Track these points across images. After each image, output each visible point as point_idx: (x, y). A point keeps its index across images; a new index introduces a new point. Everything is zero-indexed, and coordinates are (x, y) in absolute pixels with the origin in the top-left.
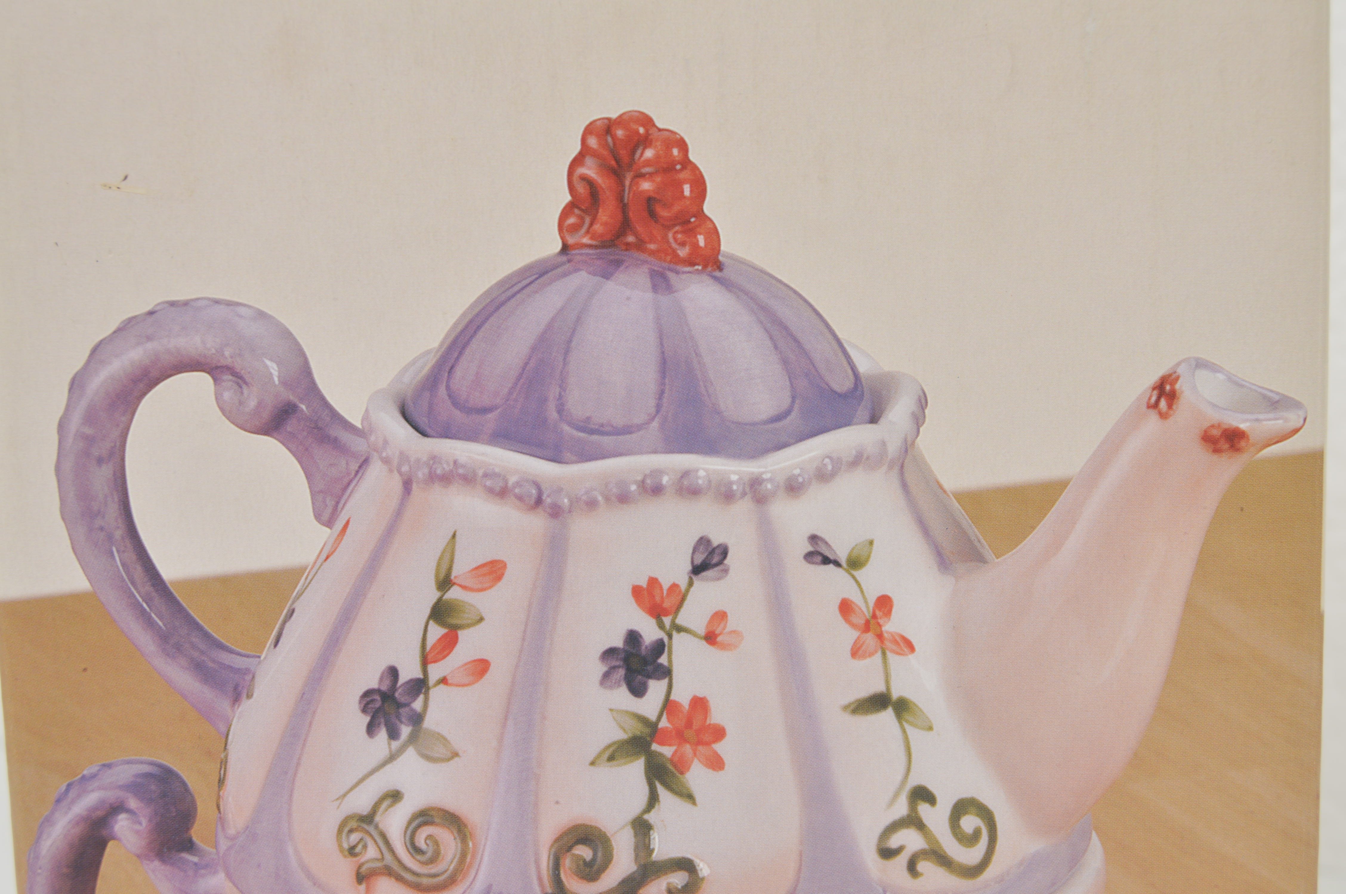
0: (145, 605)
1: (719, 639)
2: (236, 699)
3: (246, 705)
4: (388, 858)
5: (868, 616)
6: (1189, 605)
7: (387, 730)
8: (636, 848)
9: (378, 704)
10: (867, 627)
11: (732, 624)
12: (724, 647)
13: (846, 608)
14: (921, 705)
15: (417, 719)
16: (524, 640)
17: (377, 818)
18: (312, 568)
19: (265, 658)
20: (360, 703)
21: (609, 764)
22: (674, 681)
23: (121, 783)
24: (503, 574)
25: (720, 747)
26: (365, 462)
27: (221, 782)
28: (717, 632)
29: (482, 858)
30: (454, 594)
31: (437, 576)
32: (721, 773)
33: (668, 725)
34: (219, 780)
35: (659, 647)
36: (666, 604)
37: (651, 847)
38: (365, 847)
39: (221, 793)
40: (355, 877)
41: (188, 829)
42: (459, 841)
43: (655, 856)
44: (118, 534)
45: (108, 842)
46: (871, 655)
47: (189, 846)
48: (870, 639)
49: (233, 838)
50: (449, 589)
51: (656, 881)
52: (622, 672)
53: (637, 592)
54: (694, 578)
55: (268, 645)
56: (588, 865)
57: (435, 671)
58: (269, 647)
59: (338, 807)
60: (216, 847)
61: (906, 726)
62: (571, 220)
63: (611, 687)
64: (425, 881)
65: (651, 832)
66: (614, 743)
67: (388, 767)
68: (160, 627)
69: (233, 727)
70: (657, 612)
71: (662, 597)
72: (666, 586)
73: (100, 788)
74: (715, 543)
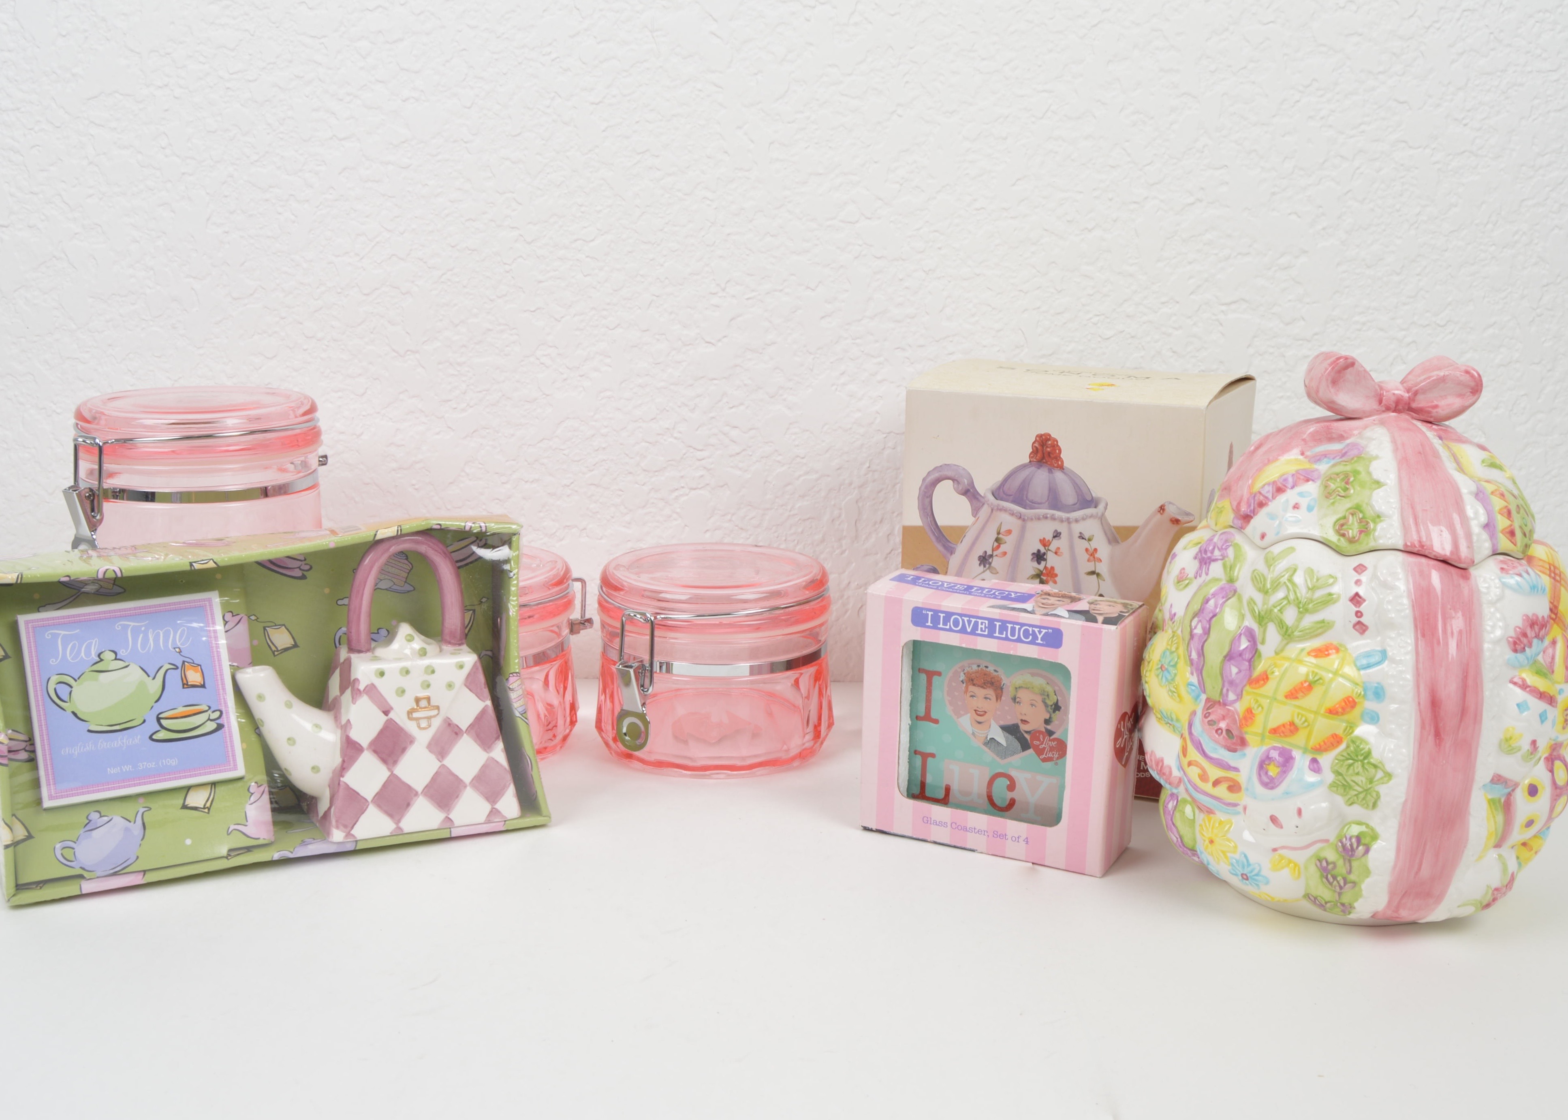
0: (934, 530)
2: (951, 554)
3: (953, 556)
5: (1092, 552)
7: (983, 565)
9: (982, 559)
10: (1091, 555)
11: (1061, 550)
12: (1059, 555)
13: (1087, 550)
14: (1103, 575)
15: (990, 564)
16: (1015, 548)
18: (970, 526)
19: (958, 545)
20: (978, 558)
21: (1031, 579)
22: (1047, 562)
23: (925, 570)
24: (1011, 533)
25: (1056, 579)
26: (983, 504)
28: (1057, 552)
30: (1000, 536)
31: (997, 531)
33: (1045, 572)
35: (1044, 554)
36: (1047, 544)
44: (930, 514)
46: (1092, 561)
48: (1092, 558)
50: (999, 534)
52: (1036, 559)
53: (1040, 540)
54: (1053, 539)
55: (959, 543)
57: (995, 553)
61: (1099, 579)
62: (1032, 455)
63: (1033, 562)
66: (1033, 574)
67: (983, 574)
68: (937, 536)
70: (1044, 546)
71: (1046, 542)
72: (1047, 540)
74: (1059, 531)
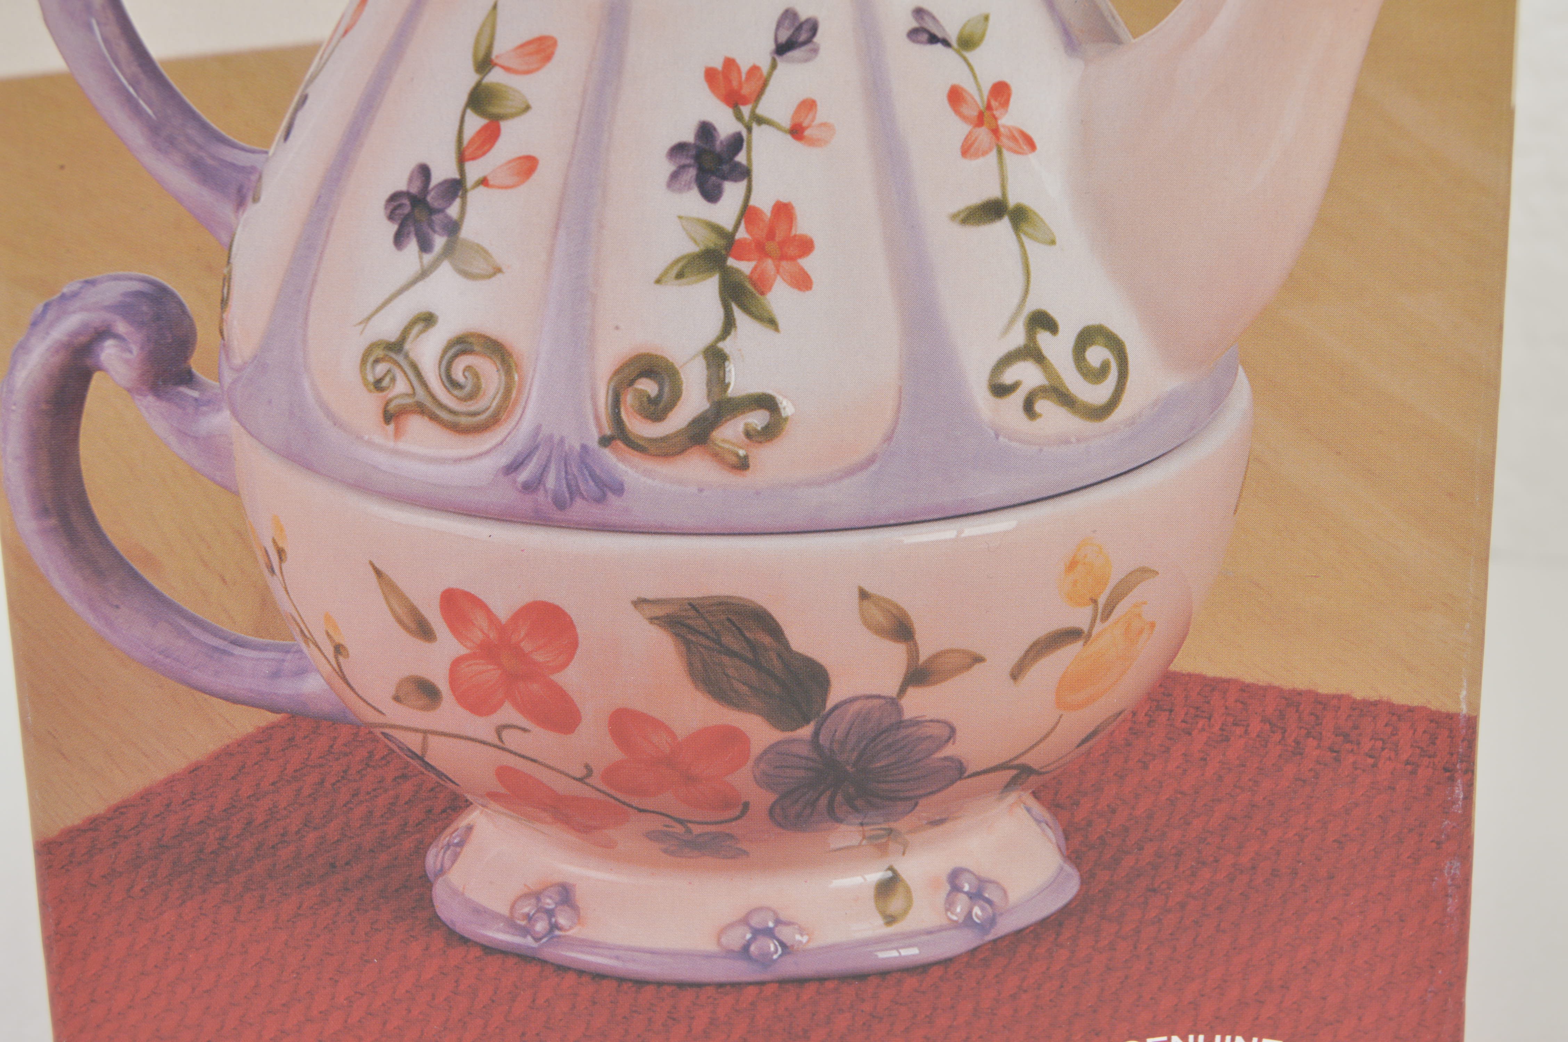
0: (131, 90)
1: (807, 133)
2: (240, 203)
3: (252, 210)
4: (420, 392)
5: (982, 106)
6: (1358, 97)
7: (418, 241)
8: (709, 382)
9: (407, 210)
10: (980, 121)
11: (822, 114)
12: (813, 142)
13: (955, 96)
14: (1042, 215)
15: (453, 228)
16: (577, 132)
17: (407, 346)
18: (328, 45)
19: (274, 154)
20: (386, 208)
21: (677, 282)
22: (754, 183)
23: (106, 303)
24: (553, 53)
25: (806, 263)
27: (224, 302)
28: (805, 125)
29: (529, 394)
30: (495, 77)
31: (475, 55)
32: (808, 293)
33: (747, 236)
34: (222, 300)
35: (737, 143)
36: (746, 91)
37: (727, 381)
38: (393, 380)
39: (224, 316)
40: (381, 415)
41: (186, 358)
42: (502, 373)
43: (731, 392)
44: (98, 3)
45: (94, 373)
46: (985, 153)
47: (188, 378)
48: (983, 134)
49: (239, 370)
50: (490, 71)
51: (732, 421)
52: (692, 172)
53: (710, 75)
54: (778, 59)
55: (277, 138)
56: (654, 401)
57: (474, 171)
58: (279, 141)
59: (362, 332)
60: (219, 380)
61: (1024, 239)
63: (680, 191)
64: (464, 420)
65: (727, 363)
66: (683, 257)
67: (420, 285)
68: (149, 116)
69: (237, 237)
70: (734, 99)
71: (740, 82)
72: (744, 68)
73: (82, 309)
74: (803, 17)
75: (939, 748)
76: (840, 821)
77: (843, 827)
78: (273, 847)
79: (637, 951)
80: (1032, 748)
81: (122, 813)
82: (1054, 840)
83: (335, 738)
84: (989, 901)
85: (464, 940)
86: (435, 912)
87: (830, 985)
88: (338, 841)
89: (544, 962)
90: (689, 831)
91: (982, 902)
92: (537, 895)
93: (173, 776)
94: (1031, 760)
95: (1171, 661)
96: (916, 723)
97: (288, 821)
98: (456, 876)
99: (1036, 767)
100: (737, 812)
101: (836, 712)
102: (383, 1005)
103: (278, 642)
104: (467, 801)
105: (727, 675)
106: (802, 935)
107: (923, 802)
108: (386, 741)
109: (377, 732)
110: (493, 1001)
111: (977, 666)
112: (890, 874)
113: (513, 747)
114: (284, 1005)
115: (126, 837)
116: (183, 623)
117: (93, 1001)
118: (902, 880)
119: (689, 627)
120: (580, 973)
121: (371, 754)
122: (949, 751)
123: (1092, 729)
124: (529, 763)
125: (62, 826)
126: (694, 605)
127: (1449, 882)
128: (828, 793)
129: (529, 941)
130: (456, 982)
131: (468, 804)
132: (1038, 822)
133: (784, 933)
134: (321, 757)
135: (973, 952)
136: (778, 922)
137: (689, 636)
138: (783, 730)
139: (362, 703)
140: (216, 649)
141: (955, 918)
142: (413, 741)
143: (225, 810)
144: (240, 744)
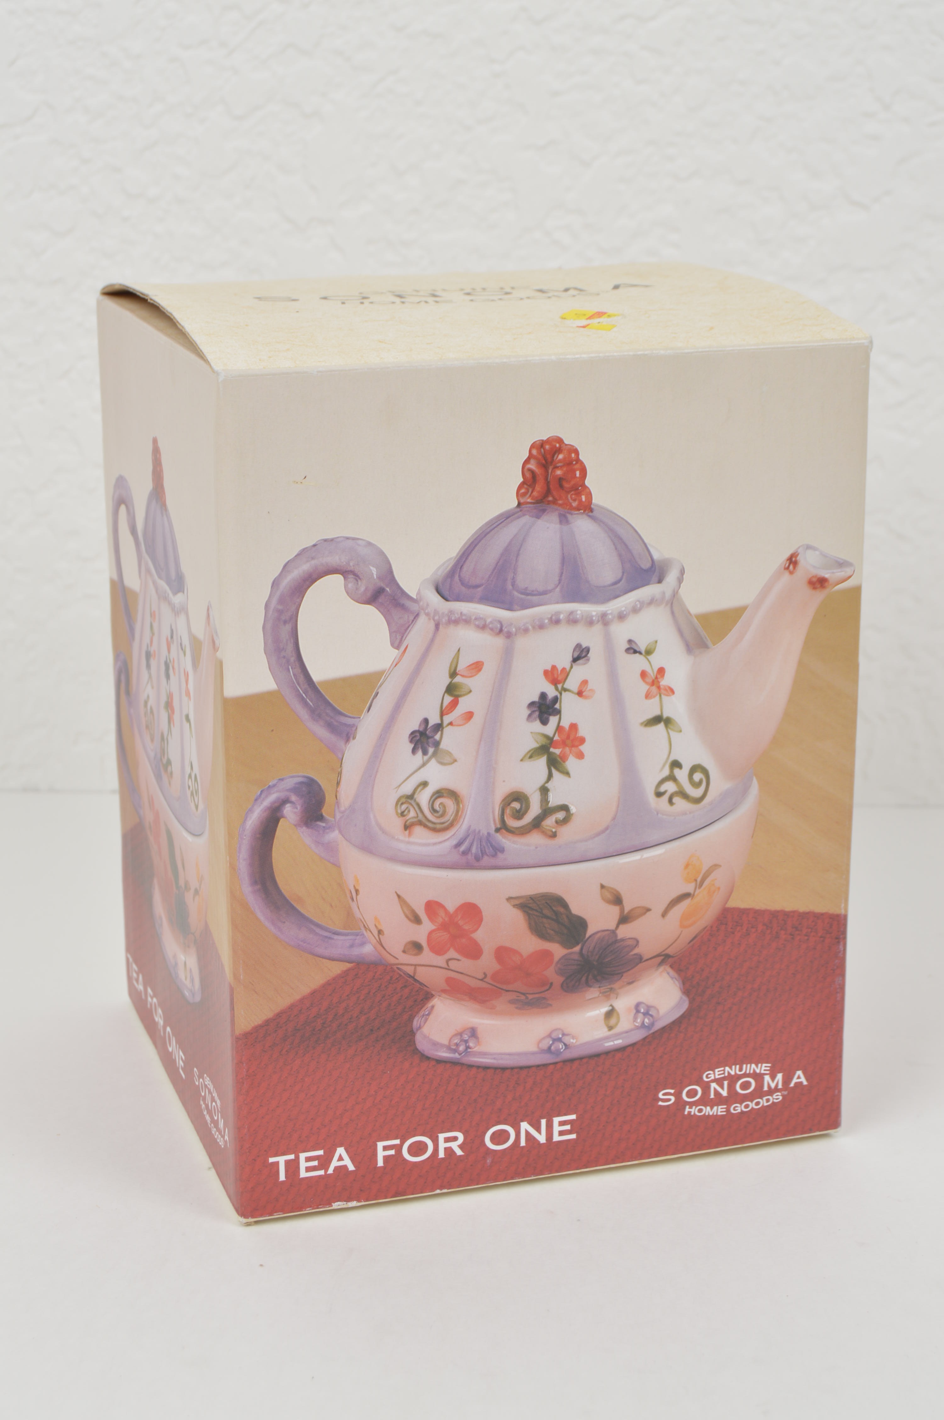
0: (304, 695)
1: (584, 694)
2: (347, 740)
3: (352, 743)
4: (420, 816)
5: (654, 677)
6: (801, 663)
7: (422, 751)
8: (541, 801)
9: (418, 738)
10: (653, 684)
11: (590, 686)
12: (586, 697)
13: (643, 674)
14: (676, 720)
15: (437, 744)
16: (491, 700)
17: (416, 796)
18: (388, 671)
19: (363, 718)
20: (409, 737)
21: (530, 760)
22: (562, 716)
23: (288, 788)
24: (482, 668)
25: (582, 748)
26: (417, 615)
27: (338, 784)
28: (583, 690)
29: (466, 813)
30: (458, 679)
31: (450, 671)
32: (583, 760)
33: (558, 738)
34: (337, 783)
35: (556, 700)
36: (560, 678)
37: (549, 800)
38: (409, 811)
39: (338, 789)
40: (403, 827)
41: (321, 809)
42: (455, 805)
43: (550, 805)
44: (292, 659)
45: (280, 819)
46: (655, 697)
47: (321, 818)
48: (654, 689)
49: (343, 812)
50: (456, 677)
51: (550, 817)
52: (537, 713)
53: (546, 673)
54: (573, 664)
55: (364, 711)
56: (518, 811)
57: (447, 719)
58: (365, 712)
59: (396, 792)
60: (334, 818)
61: (670, 731)
62: (523, 491)
63: (532, 721)
64: (438, 826)
65: (549, 793)
66: (532, 749)
67: (422, 769)
68: (311, 706)
69: (345, 755)
70: (555, 682)
71: (558, 675)
72: (560, 668)
73: (277, 791)
74: (584, 646)
75: (632, 950)
76: (590, 987)
77: (592, 989)
78: (346, 1025)
79: (503, 1054)
80: (670, 946)
81: (280, 1016)
82: (678, 985)
83: (376, 972)
84: (651, 1016)
85: (428, 1058)
86: (416, 1047)
87: (585, 1061)
88: (375, 1019)
89: (462, 1064)
90: (527, 998)
91: (648, 1016)
92: (460, 1034)
93: (304, 997)
94: (670, 951)
95: (726, 903)
96: (622, 940)
97: (353, 1012)
98: (425, 1030)
99: (671, 954)
100: (547, 987)
101: (590, 939)
102: (391, 1092)
103: (353, 931)
104: (432, 994)
105: (545, 927)
106: (573, 1039)
107: (625, 974)
108: (398, 971)
109: (395, 967)
110: (440, 1085)
111: (648, 913)
112: (611, 1008)
113: (453, 968)
114: (346, 1098)
115: (281, 1027)
116: (312, 927)
117: (261, 1106)
118: (615, 1010)
119: (530, 908)
120: (478, 1067)
121: (391, 977)
122: (636, 951)
123: (694, 936)
124: (460, 975)
125: (253, 1025)
126: (532, 898)
127: (838, 987)
128: (586, 975)
129: (457, 1055)
130: (424, 1078)
131: (433, 996)
132: (672, 978)
133: (567, 1040)
134: (369, 981)
135: (644, 1039)
136: (564, 1035)
137: (530, 912)
138: (568, 949)
139: (388, 955)
140: (326, 937)
141: (637, 1024)
142: (410, 970)
143: (325, 1010)
144: (334, 979)
